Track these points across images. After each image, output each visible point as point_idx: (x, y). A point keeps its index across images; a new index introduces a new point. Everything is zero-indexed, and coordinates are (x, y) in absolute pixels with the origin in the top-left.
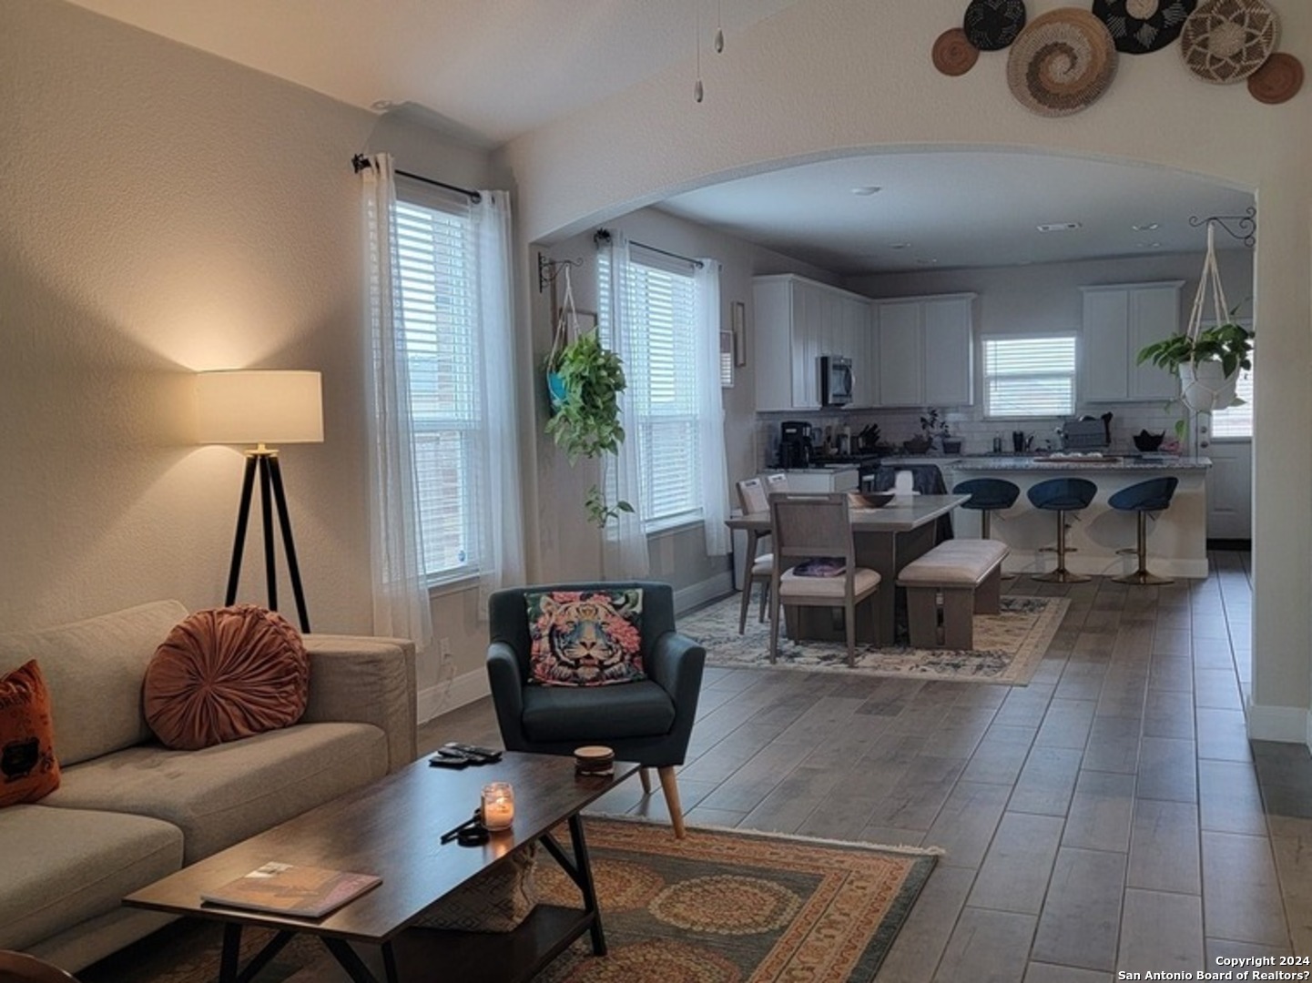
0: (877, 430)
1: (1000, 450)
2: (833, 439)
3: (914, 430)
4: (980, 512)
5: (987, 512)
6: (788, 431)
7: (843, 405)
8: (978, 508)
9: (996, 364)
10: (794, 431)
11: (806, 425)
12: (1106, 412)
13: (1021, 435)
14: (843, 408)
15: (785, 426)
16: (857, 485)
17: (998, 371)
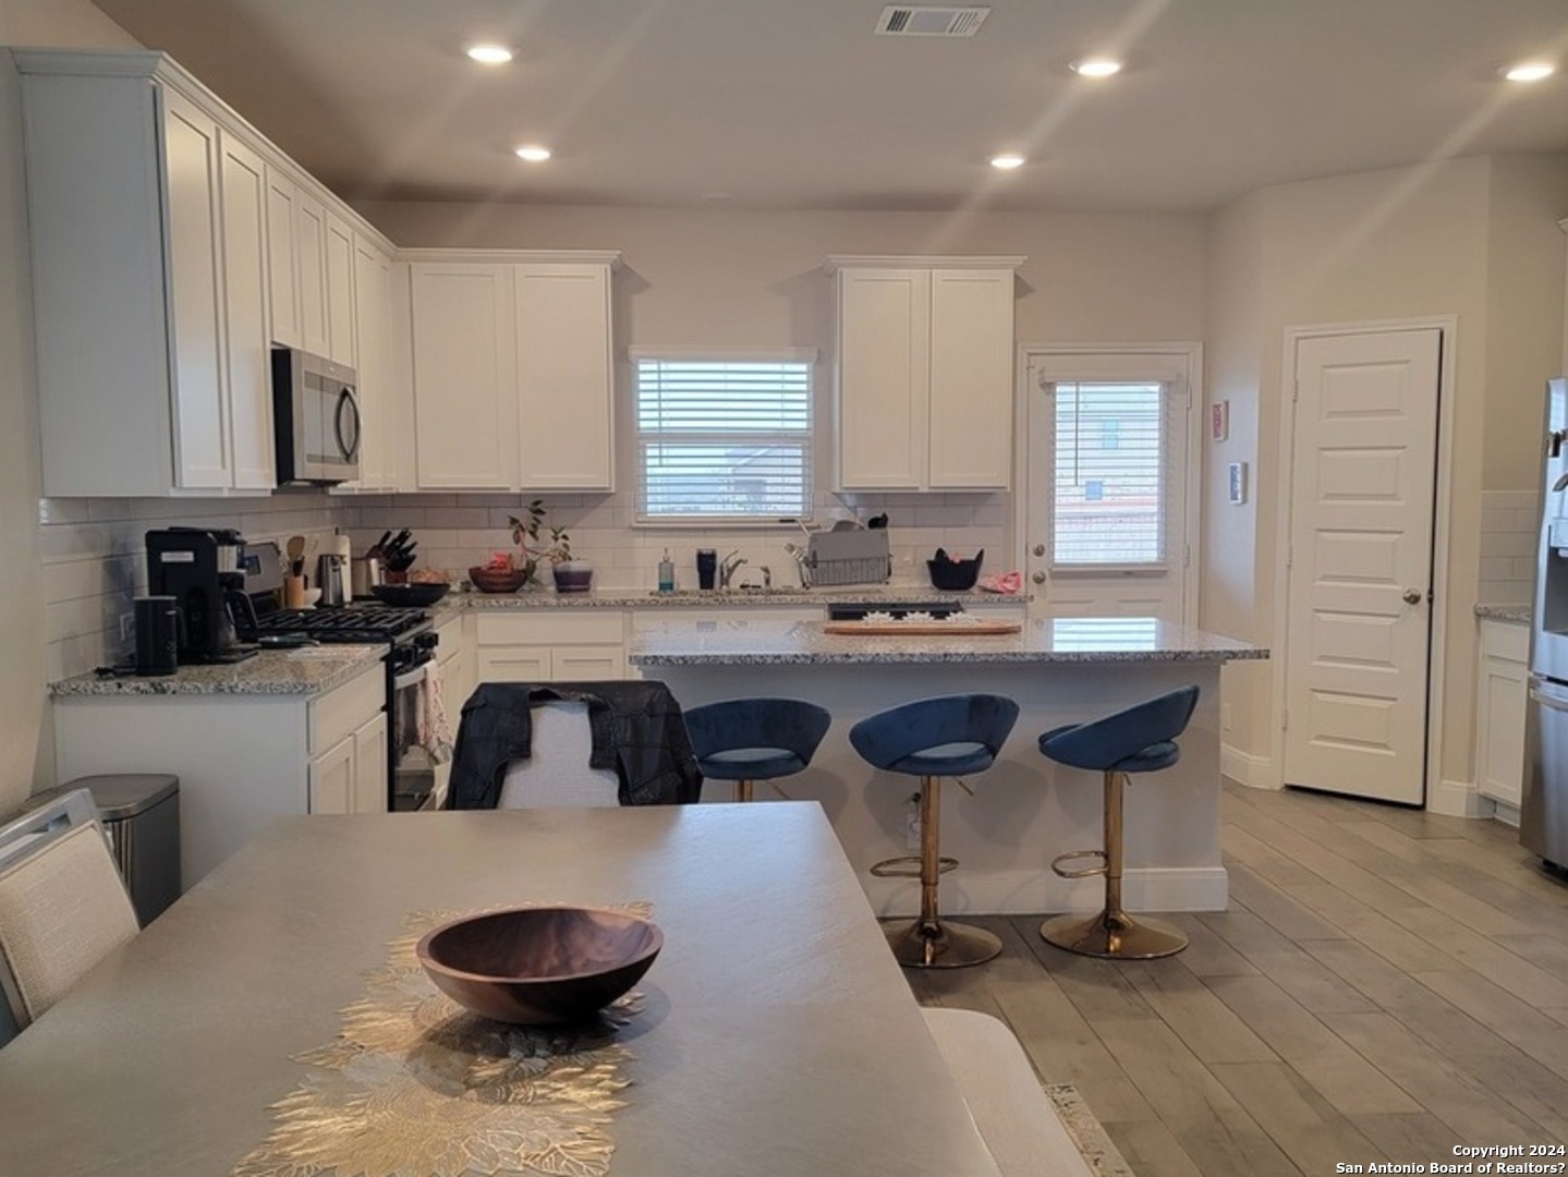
0: (408, 543)
1: (671, 586)
2: (310, 568)
3: (493, 544)
4: (736, 783)
5: (747, 783)
6: (166, 557)
7: (334, 483)
8: (734, 778)
9: (660, 410)
10: (189, 557)
11: (227, 538)
12: (879, 515)
13: (713, 556)
14: (332, 491)
15: (158, 541)
16: (383, 702)
17: (664, 424)
